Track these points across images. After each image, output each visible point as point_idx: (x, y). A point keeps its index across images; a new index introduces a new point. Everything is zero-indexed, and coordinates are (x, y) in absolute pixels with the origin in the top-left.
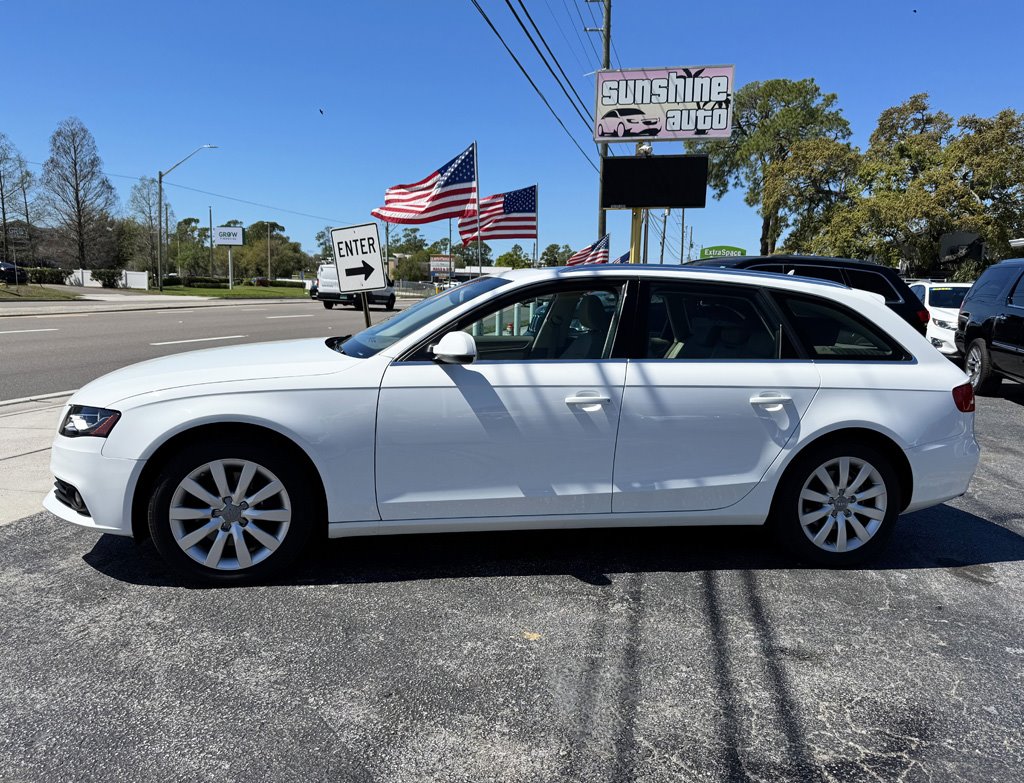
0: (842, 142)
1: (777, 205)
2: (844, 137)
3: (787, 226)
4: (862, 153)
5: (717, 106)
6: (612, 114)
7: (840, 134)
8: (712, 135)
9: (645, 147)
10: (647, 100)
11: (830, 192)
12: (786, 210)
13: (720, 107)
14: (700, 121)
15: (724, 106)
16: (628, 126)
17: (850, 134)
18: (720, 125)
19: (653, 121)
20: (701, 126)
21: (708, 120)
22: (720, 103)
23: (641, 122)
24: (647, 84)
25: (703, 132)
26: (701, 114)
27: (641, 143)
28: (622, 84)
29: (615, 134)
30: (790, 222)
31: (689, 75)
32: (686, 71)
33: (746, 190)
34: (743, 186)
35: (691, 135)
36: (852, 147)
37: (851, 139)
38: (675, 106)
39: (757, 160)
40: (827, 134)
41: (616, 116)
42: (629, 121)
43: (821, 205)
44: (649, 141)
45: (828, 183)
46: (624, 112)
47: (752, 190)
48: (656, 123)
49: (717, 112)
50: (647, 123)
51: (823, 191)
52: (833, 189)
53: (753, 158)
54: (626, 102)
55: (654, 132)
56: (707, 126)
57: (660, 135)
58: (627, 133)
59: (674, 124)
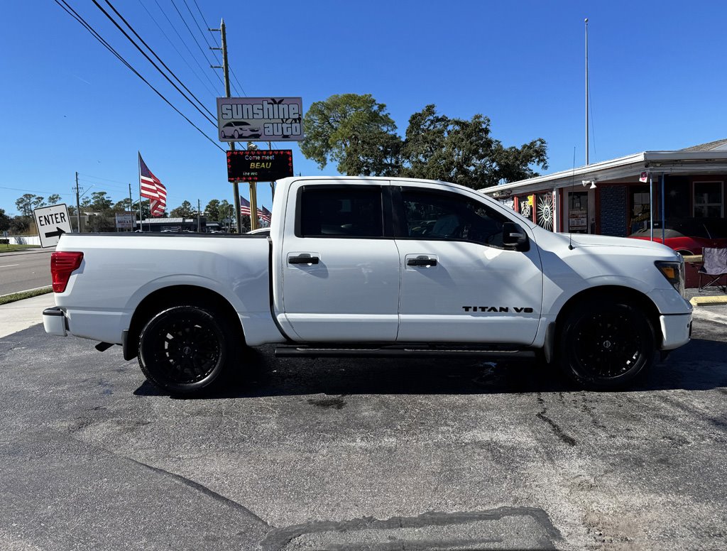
0: (391, 133)
4: (403, 140)
6: (229, 125)
7: (390, 128)
9: (253, 145)
10: (251, 117)
13: (296, 122)
14: (285, 130)
16: (241, 132)
18: (297, 133)
19: (256, 129)
20: (285, 133)
21: (289, 129)
23: (248, 130)
24: (250, 107)
25: (287, 137)
26: (285, 126)
27: (250, 143)
28: (234, 107)
29: (233, 137)
31: (275, 103)
33: (338, 163)
35: (281, 138)
36: (397, 136)
38: (269, 121)
40: (382, 128)
41: (232, 126)
42: (241, 129)
44: (255, 141)
46: (237, 124)
48: (257, 131)
49: (294, 125)
50: (252, 131)
53: (338, 143)
54: (238, 118)
55: (258, 136)
56: (289, 133)
57: (261, 138)
58: (241, 136)
59: (269, 132)
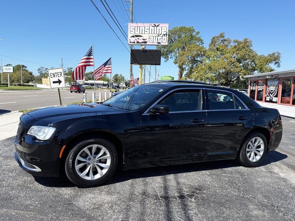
0: (201, 46)
1: (183, 64)
2: (202, 45)
3: (185, 70)
4: (207, 49)
5: (163, 35)
6: (133, 36)
7: (201, 43)
8: (162, 44)
9: (143, 47)
10: (143, 33)
11: (197, 61)
12: (185, 66)
13: (164, 36)
14: (159, 39)
15: (165, 35)
16: (138, 40)
17: (203, 43)
18: (165, 41)
19: (145, 39)
20: (159, 41)
21: (161, 39)
22: (164, 35)
23: (142, 39)
24: (143, 28)
25: (159, 43)
26: (159, 38)
27: (142, 45)
28: (136, 28)
29: (134, 42)
30: (186, 70)
31: (156, 26)
32: (155, 25)
33: (174, 59)
34: (173, 58)
35: (156, 44)
36: (204, 47)
37: (204, 45)
38: (151, 35)
39: (177, 50)
40: (197, 43)
41: (134, 37)
42: (138, 39)
43: (195, 64)
44: (144, 45)
45: (197, 57)
46: (137, 36)
47: (176, 60)
49: (163, 37)
50: (144, 40)
51: (196, 60)
52: (199, 60)
53: (176, 50)
54: (137, 33)
55: (146, 42)
56: (160, 41)
57: (147, 43)
58: (138, 42)
59: (151, 40)
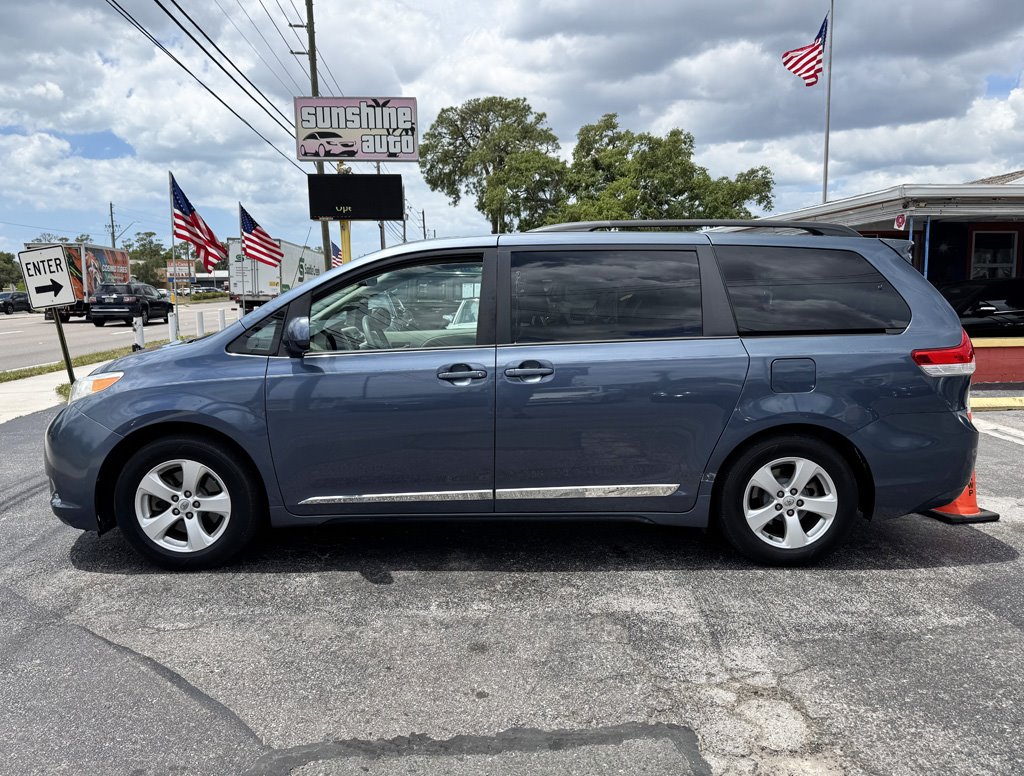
2: (554, 151)
4: (568, 166)
5: (404, 133)
6: (312, 136)
7: (550, 148)
8: (402, 157)
10: (342, 125)
13: (407, 134)
14: (391, 144)
15: (410, 133)
16: (328, 148)
18: (408, 150)
19: (350, 144)
20: (392, 150)
21: (398, 144)
22: (406, 130)
23: (339, 145)
24: (341, 111)
25: (394, 155)
26: (391, 139)
27: (341, 162)
28: (319, 110)
29: (317, 154)
31: (378, 105)
34: (473, 194)
35: (385, 157)
38: (368, 131)
39: (481, 170)
40: (540, 147)
41: (317, 138)
42: (328, 143)
44: (348, 161)
46: (323, 135)
47: (482, 198)
48: (352, 146)
49: (405, 138)
50: (345, 145)
53: (478, 169)
54: (324, 126)
55: (352, 154)
56: (397, 150)
57: (357, 157)
59: (368, 147)
